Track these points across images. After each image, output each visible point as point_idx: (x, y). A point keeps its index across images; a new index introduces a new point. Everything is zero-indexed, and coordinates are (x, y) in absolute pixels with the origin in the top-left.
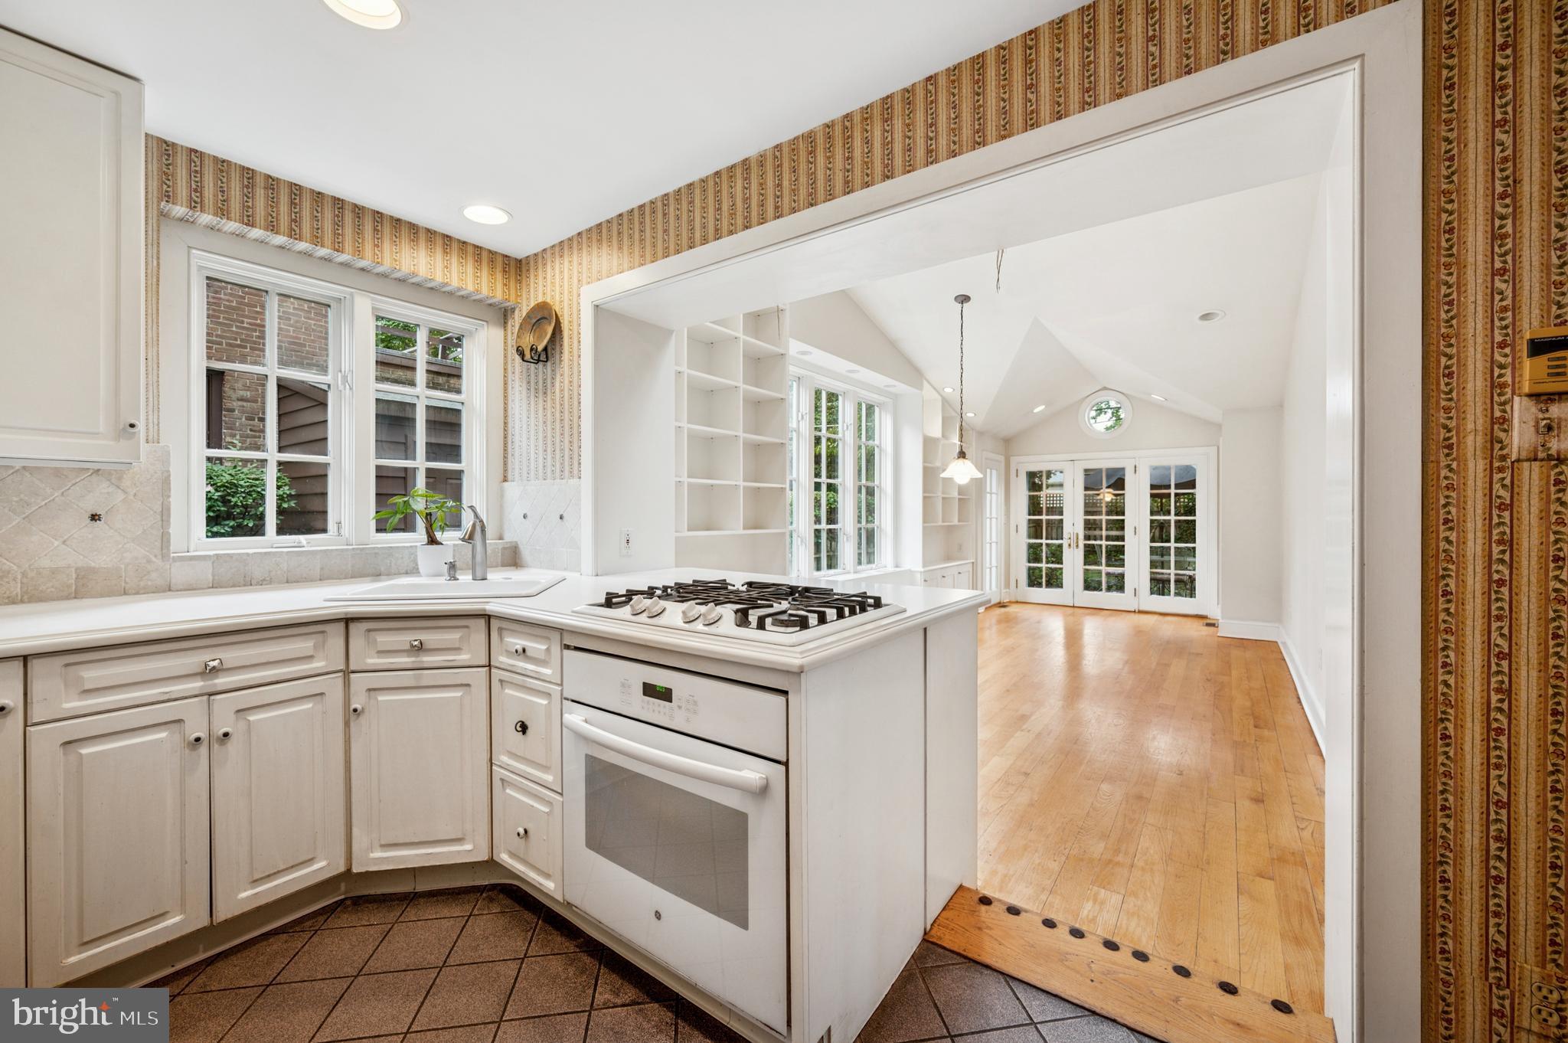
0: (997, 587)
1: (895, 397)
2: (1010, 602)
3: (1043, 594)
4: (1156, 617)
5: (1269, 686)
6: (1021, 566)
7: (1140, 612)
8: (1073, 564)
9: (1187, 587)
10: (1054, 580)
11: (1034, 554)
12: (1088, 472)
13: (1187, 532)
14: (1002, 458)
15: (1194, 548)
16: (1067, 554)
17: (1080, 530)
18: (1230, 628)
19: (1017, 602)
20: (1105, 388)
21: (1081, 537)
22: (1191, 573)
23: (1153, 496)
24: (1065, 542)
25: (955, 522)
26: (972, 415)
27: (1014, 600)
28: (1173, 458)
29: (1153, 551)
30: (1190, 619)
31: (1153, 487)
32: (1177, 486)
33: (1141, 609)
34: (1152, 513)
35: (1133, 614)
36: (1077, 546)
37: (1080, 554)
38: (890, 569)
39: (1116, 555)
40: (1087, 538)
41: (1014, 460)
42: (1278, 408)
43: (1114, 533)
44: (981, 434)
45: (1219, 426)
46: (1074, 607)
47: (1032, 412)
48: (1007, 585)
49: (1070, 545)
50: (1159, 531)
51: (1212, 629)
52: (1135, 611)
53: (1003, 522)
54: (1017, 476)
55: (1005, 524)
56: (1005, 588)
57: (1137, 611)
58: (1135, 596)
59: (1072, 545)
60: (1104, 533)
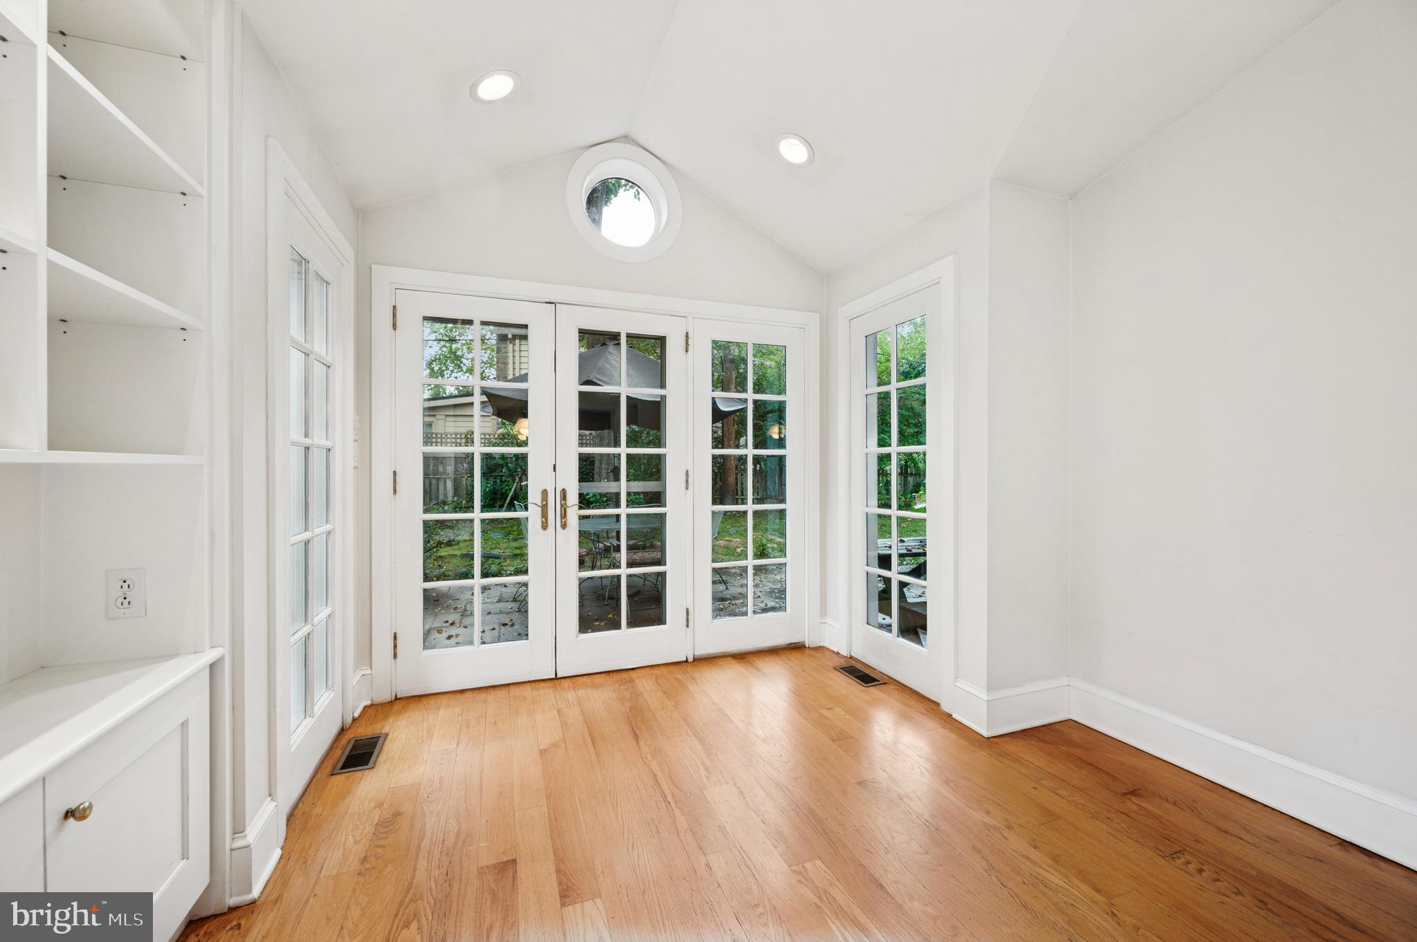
3: (478, 661)
6: (405, 592)
7: (700, 661)
15: (784, 512)
16: (536, 546)
17: (571, 479)
19: (397, 701)
20: (628, 140)
21: (573, 499)
24: (531, 513)
27: (385, 696)
32: (757, 389)
33: (701, 653)
34: (714, 445)
36: (564, 521)
37: (569, 543)
40: (585, 502)
41: (384, 277)
48: (366, 654)
49: (544, 521)
52: (687, 661)
53: (351, 464)
54: (394, 326)
55: (355, 468)
56: (358, 666)
57: (691, 659)
58: (687, 626)
59: (551, 520)
60: (623, 487)
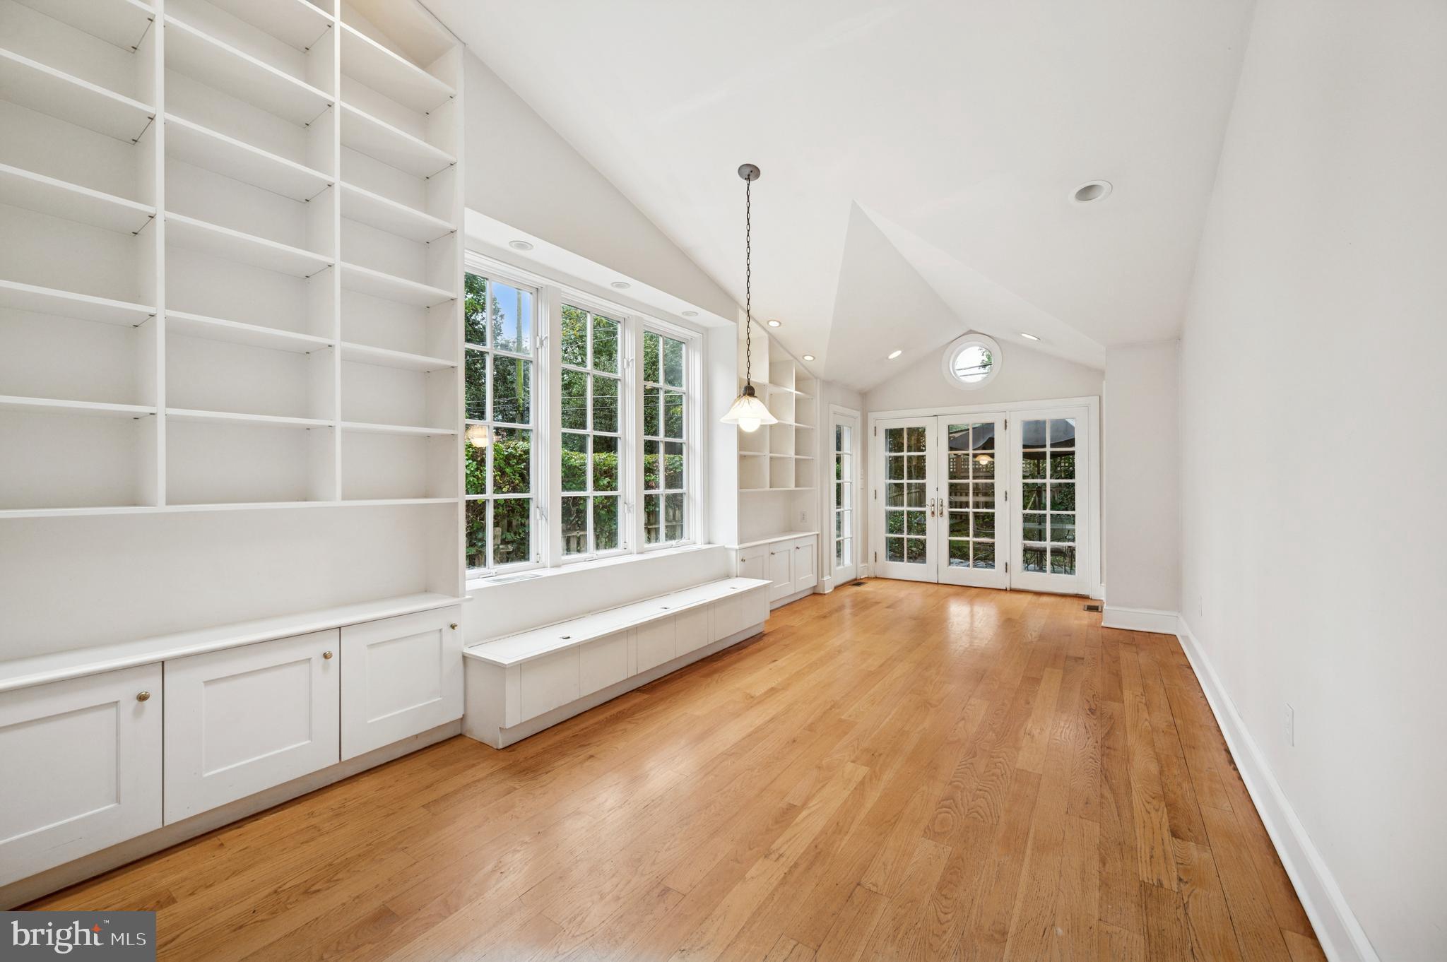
0: (852, 561)
1: (706, 331)
2: (868, 578)
3: (905, 569)
4: (1029, 597)
5: (1178, 722)
6: (880, 536)
7: (1013, 591)
8: (937, 534)
9: (1065, 559)
10: (918, 553)
11: (894, 523)
12: (951, 430)
13: (1065, 498)
14: (858, 414)
15: (1074, 516)
16: (930, 523)
17: (944, 495)
18: (1117, 617)
19: (876, 578)
20: (971, 332)
21: (946, 503)
22: (1071, 544)
23: (1026, 456)
24: (928, 510)
25: (792, 487)
26: (811, 358)
27: (873, 575)
28: (1048, 412)
29: (1027, 518)
30: (1069, 600)
31: (1025, 447)
32: (1053, 445)
33: (1013, 587)
34: (1024, 477)
35: (1003, 593)
36: (942, 513)
37: (945, 523)
38: (700, 546)
39: (986, 524)
40: (952, 504)
41: (872, 416)
42: (1175, 340)
43: (982, 499)
44: (828, 384)
45: (1101, 373)
46: (938, 584)
47: (887, 358)
48: (865, 558)
49: (933, 513)
50: (1032, 495)
51: (1094, 614)
52: (1006, 590)
53: (859, 487)
54: (875, 435)
55: (862, 489)
56: (863, 562)
57: (1008, 589)
58: (1006, 571)
59: (936, 513)
60: (971, 499)
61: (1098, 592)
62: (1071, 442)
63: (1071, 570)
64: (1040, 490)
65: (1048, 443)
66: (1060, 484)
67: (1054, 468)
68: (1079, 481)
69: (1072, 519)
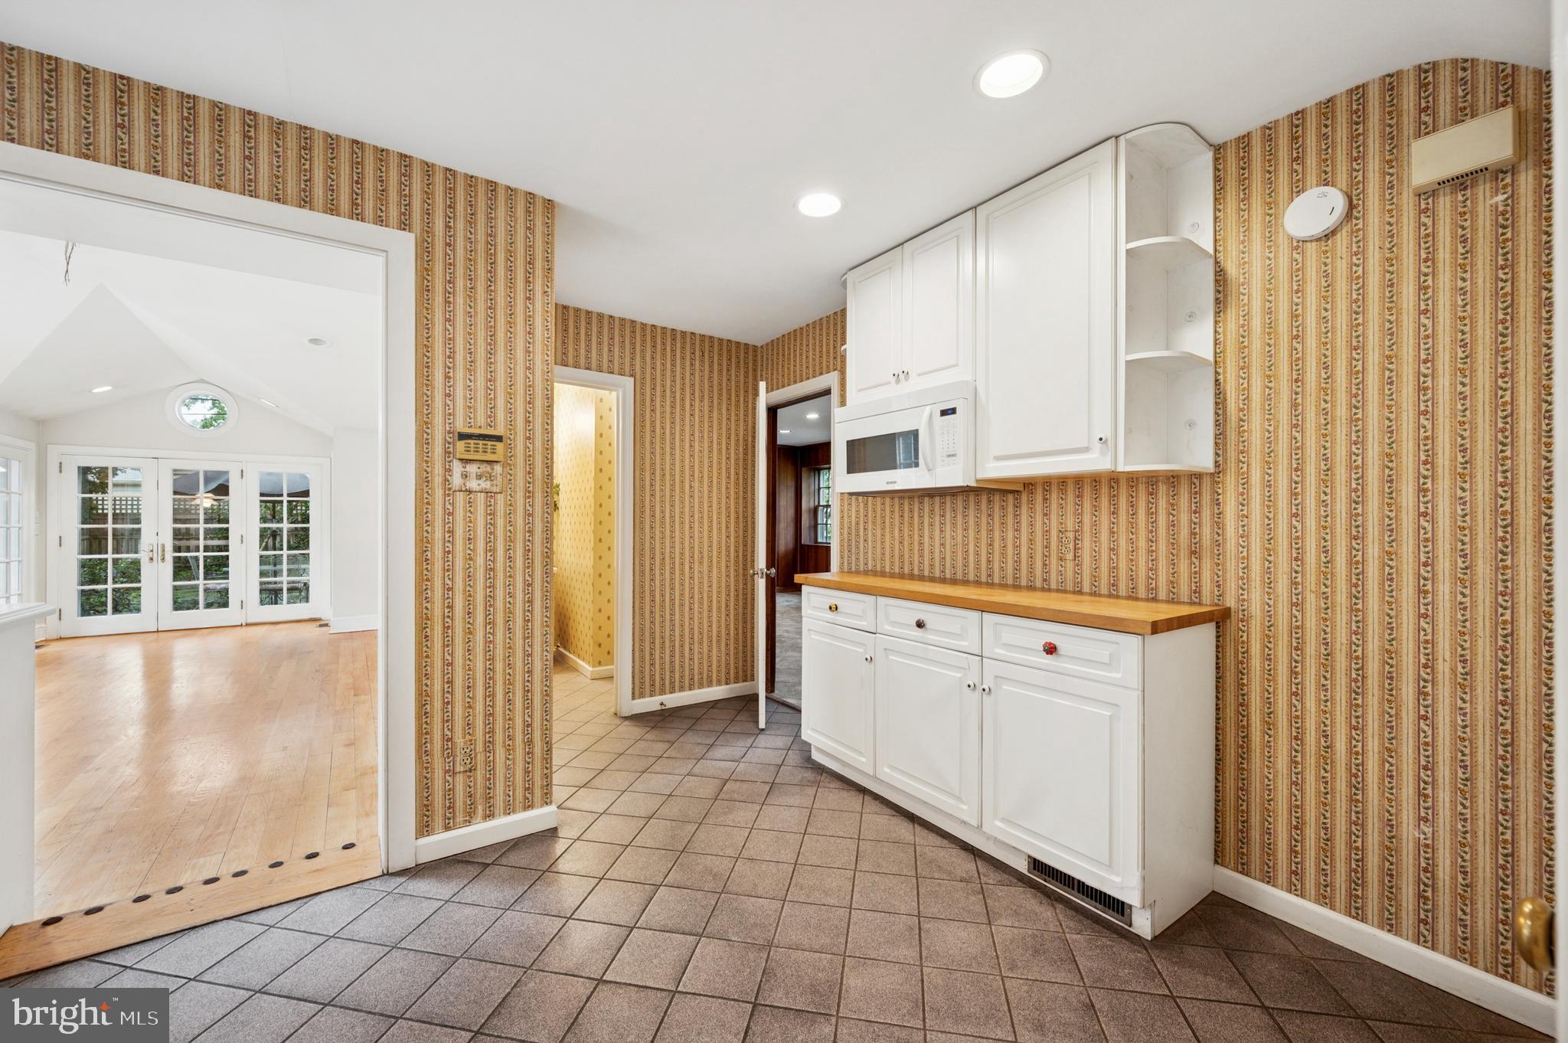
2: (50, 639)
3: (109, 623)
7: (249, 625)
8: (156, 581)
9: (300, 592)
10: (125, 603)
11: (93, 573)
12: (177, 474)
13: (301, 539)
14: (34, 448)
17: (167, 539)
18: (339, 625)
19: (60, 639)
20: (203, 381)
21: (169, 548)
22: (305, 579)
23: (262, 503)
27: (57, 636)
28: (285, 466)
29: (263, 560)
30: (303, 624)
31: (261, 494)
32: (289, 495)
35: (238, 628)
39: (219, 567)
43: (213, 542)
46: (158, 632)
47: (91, 391)
49: (151, 559)
50: (269, 538)
51: (324, 629)
52: (241, 625)
53: (33, 533)
54: (61, 471)
55: (37, 535)
57: (244, 624)
58: (241, 609)
59: (155, 558)
60: (202, 543)
61: (326, 614)
62: (306, 493)
63: (307, 599)
64: (275, 534)
65: (285, 494)
66: (296, 529)
67: (290, 513)
68: (313, 526)
69: (306, 557)
